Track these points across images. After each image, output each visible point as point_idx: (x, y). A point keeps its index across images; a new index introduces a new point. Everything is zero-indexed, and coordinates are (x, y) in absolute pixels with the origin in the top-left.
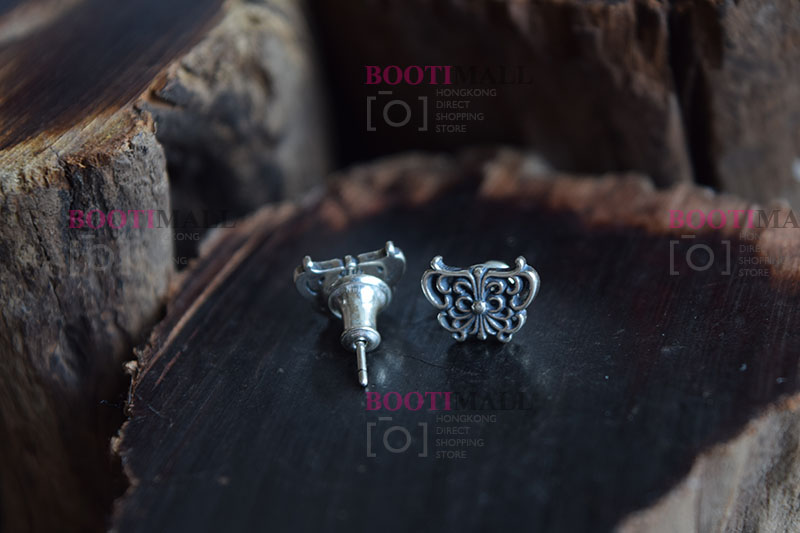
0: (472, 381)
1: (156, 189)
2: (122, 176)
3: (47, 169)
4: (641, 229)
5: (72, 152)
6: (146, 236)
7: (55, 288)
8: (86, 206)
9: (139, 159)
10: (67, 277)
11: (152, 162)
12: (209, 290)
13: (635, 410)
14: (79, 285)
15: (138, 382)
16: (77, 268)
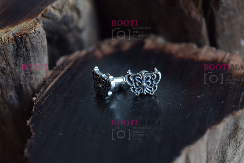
0: (139, 105)
1: (43, 44)
2: (32, 40)
3: (9, 37)
4: (192, 59)
5: (17, 32)
6: (40, 59)
7: (11, 74)
8: (21, 49)
9: (37, 35)
10: (15, 71)
11: (41, 36)
12: (59, 76)
13: (188, 115)
14: (19, 74)
15: (36, 104)
16: (18, 68)
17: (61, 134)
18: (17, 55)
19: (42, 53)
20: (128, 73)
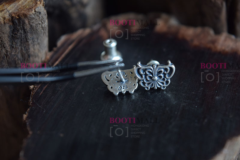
0: (149, 104)
1: (43, 25)
2: (32, 21)
3: (5, 18)
4: (209, 49)
5: (14, 12)
6: (39, 41)
7: (6, 57)
8: (19, 31)
9: (38, 16)
10: (11, 54)
11: (42, 17)
12: (60, 60)
13: (206, 120)
14: (15, 57)
15: (34, 93)
16: (14, 51)
17: (62, 135)
18: (13, 37)
19: (42, 35)
20: (138, 66)
